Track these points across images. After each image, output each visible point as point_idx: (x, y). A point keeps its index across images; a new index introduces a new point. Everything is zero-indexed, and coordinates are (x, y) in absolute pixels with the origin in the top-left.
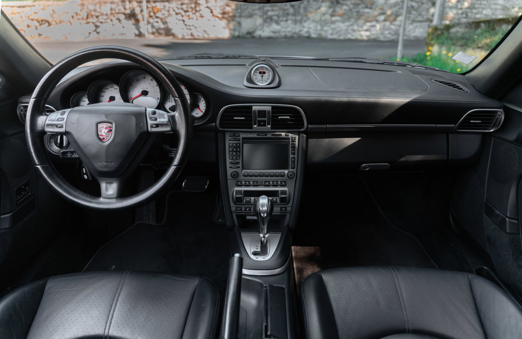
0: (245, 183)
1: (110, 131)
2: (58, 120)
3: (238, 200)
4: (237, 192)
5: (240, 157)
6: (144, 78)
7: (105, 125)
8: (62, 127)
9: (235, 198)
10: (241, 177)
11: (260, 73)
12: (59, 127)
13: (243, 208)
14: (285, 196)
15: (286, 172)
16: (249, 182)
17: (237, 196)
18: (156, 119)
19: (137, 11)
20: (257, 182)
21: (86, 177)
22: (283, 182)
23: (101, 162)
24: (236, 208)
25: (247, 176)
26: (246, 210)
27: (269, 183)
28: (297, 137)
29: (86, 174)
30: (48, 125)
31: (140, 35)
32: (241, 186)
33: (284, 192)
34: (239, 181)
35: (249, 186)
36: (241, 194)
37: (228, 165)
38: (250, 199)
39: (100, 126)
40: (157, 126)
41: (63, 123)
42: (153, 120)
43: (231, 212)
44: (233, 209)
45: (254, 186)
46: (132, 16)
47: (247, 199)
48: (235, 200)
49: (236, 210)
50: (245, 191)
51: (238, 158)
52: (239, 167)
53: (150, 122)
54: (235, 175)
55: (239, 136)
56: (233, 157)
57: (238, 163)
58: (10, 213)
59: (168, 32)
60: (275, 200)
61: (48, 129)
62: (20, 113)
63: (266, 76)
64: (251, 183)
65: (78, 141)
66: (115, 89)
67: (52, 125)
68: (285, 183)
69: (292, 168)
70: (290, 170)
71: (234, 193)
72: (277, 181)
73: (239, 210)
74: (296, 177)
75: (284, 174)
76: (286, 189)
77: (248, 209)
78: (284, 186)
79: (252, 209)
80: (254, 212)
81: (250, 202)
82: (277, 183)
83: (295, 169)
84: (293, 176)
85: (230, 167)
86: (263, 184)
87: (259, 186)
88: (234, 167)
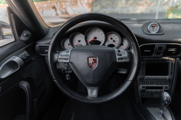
1: (95, 62)
2: (65, 56)
3: (143, 91)
5: (144, 70)
6: (95, 31)
7: (92, 59)
8: (68, 59)
9: (141, 90)
10: (145, 80)
11: (153, 27)
12: (66, 60)
13: (145, 95)
14: (167, 89)
15: (168, 77)
16: (148, 82)
18: (121, 55)
19: (56, 6)
21: (67, 79)
23: (90, 79)
24: (141, 94)
25: (147, 79)
28: (174, 59)
29: (68, 77)
30: (60, 58)
31: (57, 14)
32: (144, 84)
35: (148, 84)
36: (144, 88)
39: (90, 59)
40: (122, 59)
41: (68, 57)
42: (119, 56)
44: (140, 95)
45: (151, 84)
46: (54, 8)
49: (141, 95)
50: (146, 87)
52: (143, 75)
53: (118, 57)
54: (142, 79)
55: (144, 59)
56: (141, 70)
57: (143, 73)
58: (36, 98)
59: (67, 13)
60: (161, 91)
61: (59, 61)
62: (37, 49)
63: (155, 28)
65: (77, 67)
66: (81, 36)
67: (62, 59)
68: (167, 83)
69: (171, 75)
70: (170, 76)
71: (141, 87)
72: (163, 82)
73: (143, 96)
74: (173, 80)
75: (167, 78)
76: (167, 86)
77: (147, 95)
78: (166, 84)
79: (150, 95)
80: (151, 96)
81: (149, 92)
82: (163, 83)
83: (172, 76)
84: (172, 79)
85: (139, 75)
86: (156, 83)
87: (153, 84)
88: (141, 75)
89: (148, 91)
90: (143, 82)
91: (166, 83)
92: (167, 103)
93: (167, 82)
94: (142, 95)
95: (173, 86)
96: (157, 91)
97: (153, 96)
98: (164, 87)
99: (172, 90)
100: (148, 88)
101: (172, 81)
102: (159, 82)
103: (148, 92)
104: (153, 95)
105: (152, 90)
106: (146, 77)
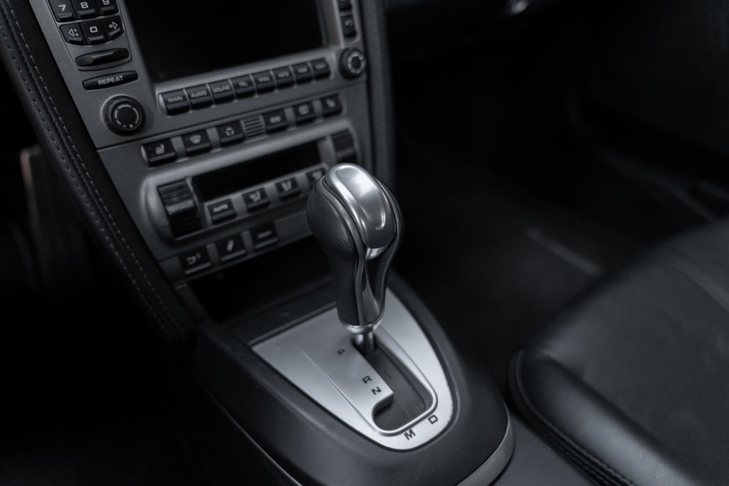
0: (188, 144)
3: (184, 223)
4: (166, 192)
5: (118, 21)
9: (161, 221)
10: (162, 124)
13: (211, 248)
14: (350, 150)
15: (329, 55)
16: (202, 132)
17: (172, 209)
20: (235, 125)
22: (331, 97)
24: (182, 257)
26: (222, 249)
27: (284, 118)
33: (342, 141)
34: (157, 143)
35: (206, 148)
36: (184, 195)
37: (74, 77)
38: (229, 203)
44: (171, 264)
45: (228, 144)
47: (217, 206)
48: (166, 231)
49: (186, 265)
50: (199, 180)
51: (113, 25)
54: (127, 116)
56: (83, 30)
57: (122, 54)
60: (317, 176)
64: (213, 134)
68: (338, 101)
69: (347, 37)
70: (343, 46)
71: (153, 201)
72: (309, 103)
73: (198, 263)
74: (368, 69)
75: (327, 66)
76: (344, 123)
77: (230, 246)
78: (336, 114)
79: (246, 236)
80: (259, 246)
81: (234, 215)
82: (311, 110)
83: (359, 37)
84: (363, 65)
85: (88, 88)
86: (264, 127)
87: (247, 142)
88: (111, 79)
89: (225, 207)
90: (150, 148)
91: (331, 104)
92: (374, 253)
93: (334, 97)
94: (193, 260)
96: (287, 187)
97: (273, 235)
98: (323, 139)
100: (212, 184)
101: (364, 77)
102: (279, 112)
103: (228, 218)
104: (270, 226)
105: (254, 192)
106: (162, 94)
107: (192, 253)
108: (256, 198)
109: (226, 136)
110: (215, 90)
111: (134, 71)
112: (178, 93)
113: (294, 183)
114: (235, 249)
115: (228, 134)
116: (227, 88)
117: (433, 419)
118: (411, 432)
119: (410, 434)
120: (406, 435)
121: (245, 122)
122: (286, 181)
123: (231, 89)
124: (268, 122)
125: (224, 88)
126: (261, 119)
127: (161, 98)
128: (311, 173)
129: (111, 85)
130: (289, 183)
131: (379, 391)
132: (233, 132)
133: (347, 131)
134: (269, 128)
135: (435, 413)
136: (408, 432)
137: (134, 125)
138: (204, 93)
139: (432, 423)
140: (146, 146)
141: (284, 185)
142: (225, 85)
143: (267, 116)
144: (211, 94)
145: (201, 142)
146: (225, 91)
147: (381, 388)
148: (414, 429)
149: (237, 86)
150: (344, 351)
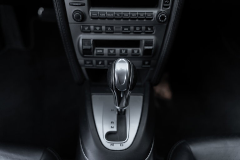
0: (95, 29)
3: (86, 52)
4: (85, 42)
9: (81, 49)
10: (88, 20)
13: (94, 62)
14: (151, 47)
15: (155, 12)
16: (101, 27)
17: (85, 47)
20: (112, 27)
22: (150, 27)
24: (85, 61)
25: (97, 18)
26: (97, 63)
27: (129, 30)
32: (89, 32)
33: (148, 43)
34: (86, 26)
35: (100, 32)
36: (89, 44)
37: (67, 1)
38: (103, 50)
43: (79, 66)
44: (81, 61)
45: (108, 33)
47: (98, 50)
48: (82, 52)
49: (85, 63)
50: (95, 41)
60: (136, 52)
64: (104, 28)
68: (152, 29)
69: (164, 7)
70: (161, 10)
71: (81, 43)
72: (141, 27)
73: (89, 64)
74: (168, 21)
75: (152, 16)
76: (152, 37)
78: (150, 33)
79: (106, 62)
80: (109, 66)
82: (141, 29)
83: (169, 8)
84: (166, 19)
85: (70, 5)
86: (121, 31)
87: (114, 34)
88: (77, 4)
89: (101, 51)
91: (150, 29)
93: (152, 27)
94: (88, 62)
95: (166, 39)
98: (142, 40)
99: (164, 48)
100: (98, 43)
101: (165, 25)
102: (128, 27)
103: (102, 55)
105: (112, 50)
106: (92, 12)
107: (88, 61)
108: (112, 52)
109: (107, 30)
110: (108, 15)
111: (84, 3)
112: (96, 13)
113: (126, 51)
114: (101, 64)
115: (108, 29)
116: (112, 15)
117: (122, 145)
118: (113, 145)
119: (112, 145)
120: (111, 145)
121: (115, 28)
122: (124, 50)
123: (113, 16)
124: (123, 29)
125: (111, 15)
126: (121, 28)
127: (91, 13)
128: (134, 50)
129: (77, 6)
130: (125, 51)
131: (113, 128)
132: (110, 30)
133: (152, 40)
134: (123, 31)
135: (124, 144)
136: (112, 144)
137: (79, 20)
138: (104, 15)
139: (121, 146)
140: (83, 26)
141: (123, 51)
142: (112, 14)
143: (124, 27)
144: (106, 16)
145: (100, 30)
146: (111, 16)
147: (114, 127)
148: (114, 144)
149: (116, 15)
150: (113, 110)
